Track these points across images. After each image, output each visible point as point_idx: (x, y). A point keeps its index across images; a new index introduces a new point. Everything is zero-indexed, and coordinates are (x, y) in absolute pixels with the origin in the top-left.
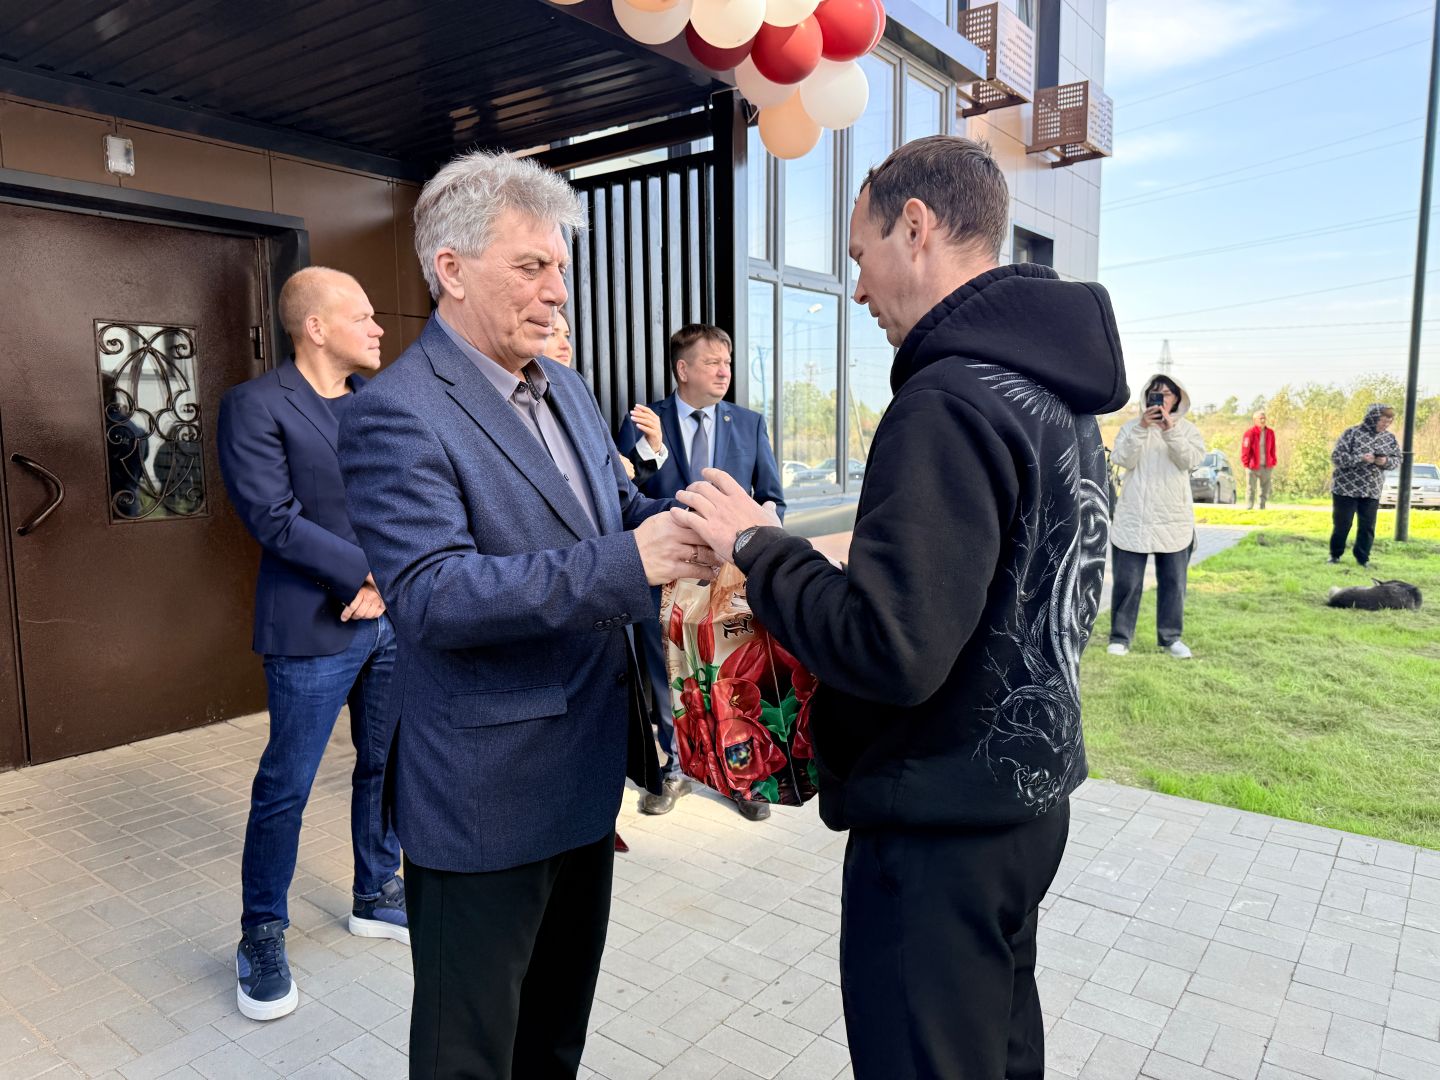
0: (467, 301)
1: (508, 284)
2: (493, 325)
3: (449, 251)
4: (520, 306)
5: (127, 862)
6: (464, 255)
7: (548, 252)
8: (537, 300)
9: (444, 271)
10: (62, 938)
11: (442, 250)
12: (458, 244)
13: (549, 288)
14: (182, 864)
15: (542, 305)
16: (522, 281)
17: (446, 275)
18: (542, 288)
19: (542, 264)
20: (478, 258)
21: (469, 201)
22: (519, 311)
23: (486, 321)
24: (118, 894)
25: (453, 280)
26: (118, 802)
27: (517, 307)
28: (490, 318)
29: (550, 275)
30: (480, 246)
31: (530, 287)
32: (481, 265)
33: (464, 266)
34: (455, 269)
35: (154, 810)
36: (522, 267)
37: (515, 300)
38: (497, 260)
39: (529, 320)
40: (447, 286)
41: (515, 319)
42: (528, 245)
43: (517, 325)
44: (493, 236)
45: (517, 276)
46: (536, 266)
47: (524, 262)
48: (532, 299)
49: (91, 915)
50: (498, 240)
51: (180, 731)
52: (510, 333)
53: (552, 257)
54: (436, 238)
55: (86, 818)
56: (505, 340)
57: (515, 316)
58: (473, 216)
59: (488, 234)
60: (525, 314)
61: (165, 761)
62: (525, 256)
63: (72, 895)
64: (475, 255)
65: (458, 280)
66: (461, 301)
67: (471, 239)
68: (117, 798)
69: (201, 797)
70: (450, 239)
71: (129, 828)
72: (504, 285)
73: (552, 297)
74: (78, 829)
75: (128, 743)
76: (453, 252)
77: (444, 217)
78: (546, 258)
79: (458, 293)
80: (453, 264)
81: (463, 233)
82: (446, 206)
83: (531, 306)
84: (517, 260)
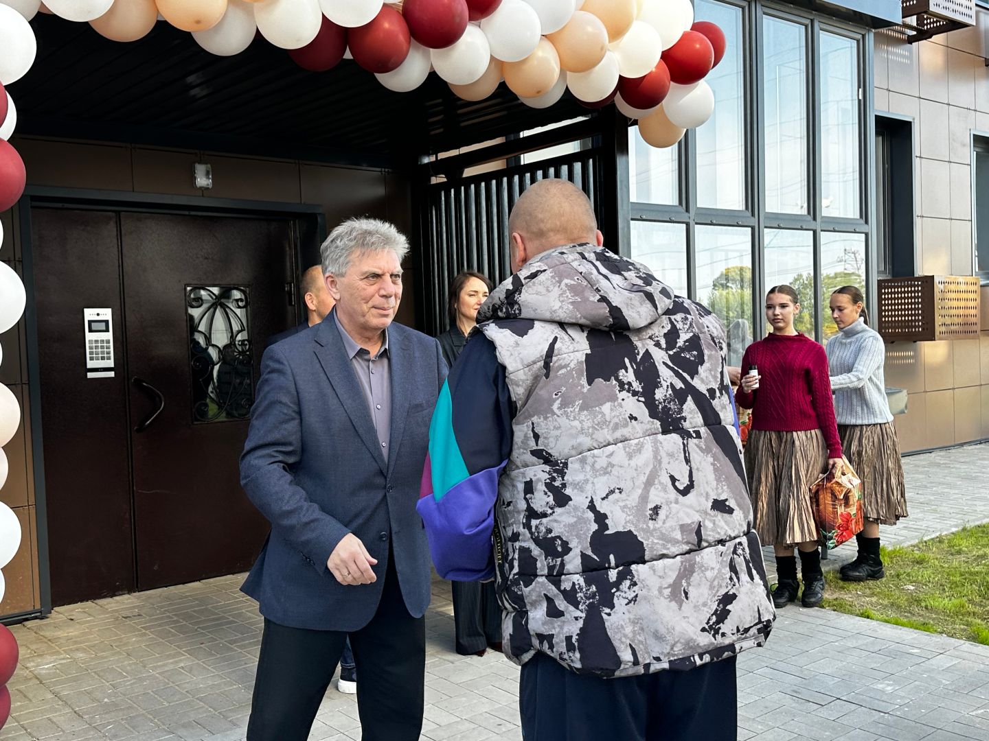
0: (341, 301)
1: (359, 289)
2: (355, 312)
3: (330, 274)
4: (367, 300)
5: (202, 646)
6: (337, 276)
7: (380, 268)
8: (377, 296)
9: (330, 284)
10: (167, 681)
11: (328, 274)
12: (334, 271)
13: (384, 289)
14: (236, 648)
15: (380, 298)
16: (366, 287)
17: (331, 288)
18: (380, 289)
19: (377, 276)
20: (344, 277)
21: (337, 247)
22: (367, 302)
23: (352, 311)
24: (197, 661)
25: (334, 289)
26: (195, 614)
28: (353, 308)
29: (384, 281)
30: (344, 270)
31: (372, 289)
32: (345, 280)
33: (339, 281)
34: (335, 283)
35: (217, 619)
36: (367, 277)
37: (365, 298)
38: (353, 276)
39: (374, 307)
40: (332, 293)
41: (365, 308)
42: (370, 266)
43: (367, 311)
44: (350, 264)
45: (362, 284)
47: (365, 276)
49: (183, 671)
50: (352, 266)
51: (233, 574)
52: (364, 316)
53: (384, 272)
54: (325, 268)
55: (177, 622)
56: (361, 319)
57: (365, 306)
58: (338, 255)
59: (347, 263)
60: (370, 304)
61: (224, 591)
62: (366, 273)
63: (171, 661)
64: (342, 275)
65: (337, 289)
66: (338, 299)
67: (339, 267)
69: (248, 613)
70: (330, 268)
72: (357, 289)
73: (385, 293)
74: (172, 628)
75: (199, 580)
76: (332, 275)
77: (328, 257)
78: (380, 272)
79: (337, 295)
80: (334, 280)
81: (336, 264)
82: (328, 251)
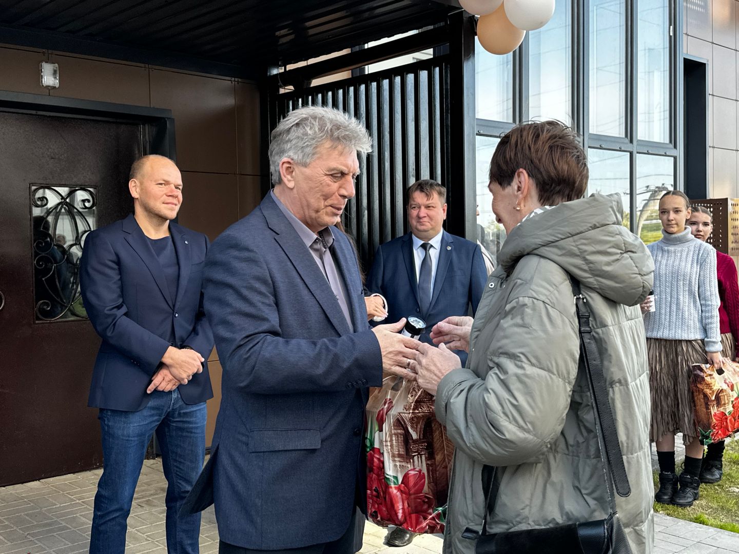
0: (295, 190)
1: (321, 184)
2: (309, 206)
3: (290, 160)
4: (326, 197)
6: (297, 164)
8: (337, 194)
9: (284, 171)
11: (285, 159)
12: (296, 157)
13: (345, 188)
17: (285, 174)
18: (340, 187)
19: (343, 174)
21: (306, 134)
22: (325, 200)
23: (305, 203)
25: (289, 177)
27: (324, 197)
28: (307, 201)
29: (346, 181)
30: (308, 161)
33: (296, 169)
34: (291, 170)
36: (331, 175)
37: (324, 194)
38: (318, 170)
39: (331, 206)
40: (285, 180)
41: (322, 204)
42: (335, 163)
43: (323, 207)
44: (316, 156)
46: (339, 175)
47: (333, 172)
48: (334, 194)
50: (319, 158)
51: (73, 473)
53: (349, 171)
54: (282, 152)
56: (314, 215)
57: (323, 202)
58: (306, 144)
59: (313, 154)
60: (329, 202)
62: (334, 169)
65: (292, 177)
66: (292, 189)
67: (303, 156)
68: (27, 515)
70: (291, 153)
71: (33, 535)
72: (319, 184)
73: (346, 193)
76: (292, 162)
77: (289, 141)
78: (345, 170)
79: (291, 185)
80: (290, 167)
81: (300, 151)
82: (292, 135)
83: (334, 197)
84: (328, 171)
